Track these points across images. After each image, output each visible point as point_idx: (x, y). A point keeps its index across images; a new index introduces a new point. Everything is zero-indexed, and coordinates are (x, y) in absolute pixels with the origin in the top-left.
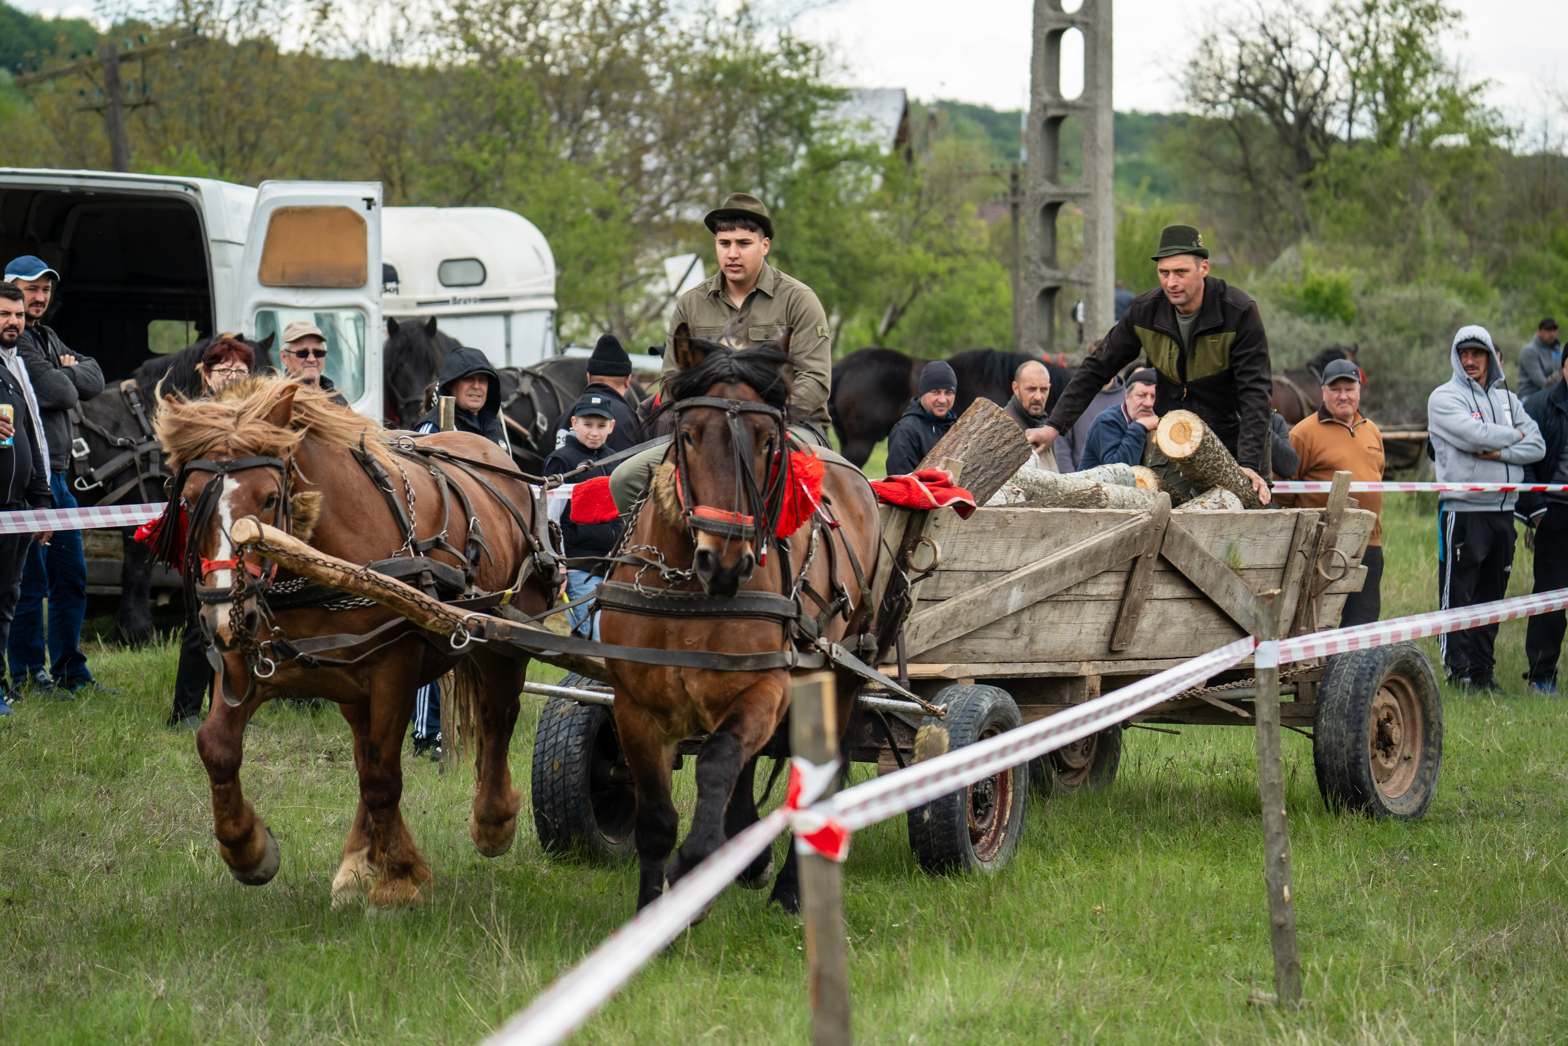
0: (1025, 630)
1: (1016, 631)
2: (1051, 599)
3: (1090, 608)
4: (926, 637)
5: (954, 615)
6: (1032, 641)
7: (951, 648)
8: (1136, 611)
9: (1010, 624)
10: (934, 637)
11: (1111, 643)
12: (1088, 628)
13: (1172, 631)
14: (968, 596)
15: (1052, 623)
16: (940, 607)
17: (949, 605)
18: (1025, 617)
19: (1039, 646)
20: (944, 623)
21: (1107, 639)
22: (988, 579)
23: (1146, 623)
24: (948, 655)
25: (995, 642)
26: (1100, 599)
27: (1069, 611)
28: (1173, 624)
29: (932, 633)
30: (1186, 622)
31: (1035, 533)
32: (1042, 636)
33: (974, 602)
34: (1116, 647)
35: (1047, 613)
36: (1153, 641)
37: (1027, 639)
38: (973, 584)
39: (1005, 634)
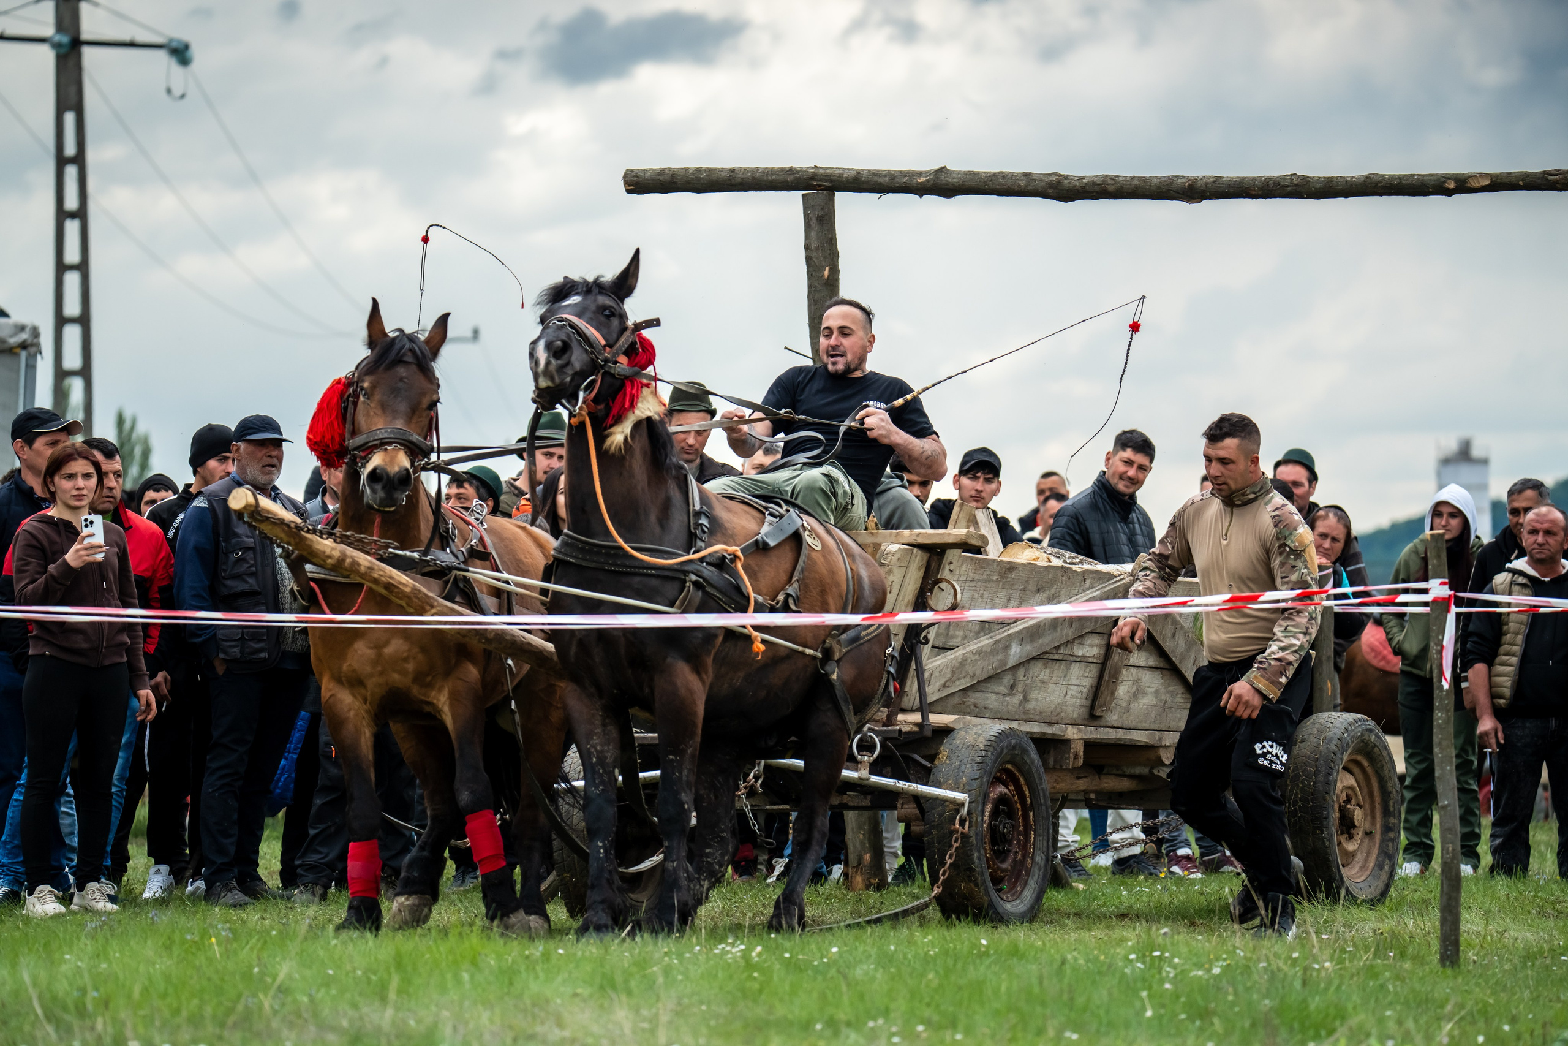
0: (1020, 687)
1: (1012, 687)
2: (1043, 657)
3: (1076, 669)
4: (938, 684)
5: (963, 663)
6: (1026, 699)
7: (956, 700)
8: (1115, 677)
9: (1007, 680)
10: (944, 686)
11: (1092, 707)
12: (1073, 690)
13: (1145, 701)
14: (974, 646)
15: (1043, 682)
16: (950, 655)
17: (958, 653)
18: (1021, 673)
19: (1031, 705)
20: (953, 672)
21: (1088, 703)
22: (990, 631)
23: (1123, 690)
24: (954, 706)
25: (993, 697)
26: (1084, 661)
27: (1058, 670)
28: (1145, 693)
29: (943, 681)
30: (1157, 692)
31: (1032, 586)
32: (1034, 694)
33: (979, 652)
34: (1098, 713)
35: (1040, 672)
36: (1128, 709)
37: (1021, 696)
38: (977, 635)
39: (1003, 689)
